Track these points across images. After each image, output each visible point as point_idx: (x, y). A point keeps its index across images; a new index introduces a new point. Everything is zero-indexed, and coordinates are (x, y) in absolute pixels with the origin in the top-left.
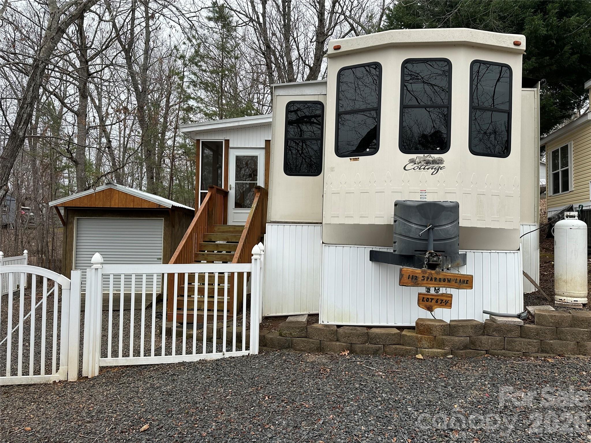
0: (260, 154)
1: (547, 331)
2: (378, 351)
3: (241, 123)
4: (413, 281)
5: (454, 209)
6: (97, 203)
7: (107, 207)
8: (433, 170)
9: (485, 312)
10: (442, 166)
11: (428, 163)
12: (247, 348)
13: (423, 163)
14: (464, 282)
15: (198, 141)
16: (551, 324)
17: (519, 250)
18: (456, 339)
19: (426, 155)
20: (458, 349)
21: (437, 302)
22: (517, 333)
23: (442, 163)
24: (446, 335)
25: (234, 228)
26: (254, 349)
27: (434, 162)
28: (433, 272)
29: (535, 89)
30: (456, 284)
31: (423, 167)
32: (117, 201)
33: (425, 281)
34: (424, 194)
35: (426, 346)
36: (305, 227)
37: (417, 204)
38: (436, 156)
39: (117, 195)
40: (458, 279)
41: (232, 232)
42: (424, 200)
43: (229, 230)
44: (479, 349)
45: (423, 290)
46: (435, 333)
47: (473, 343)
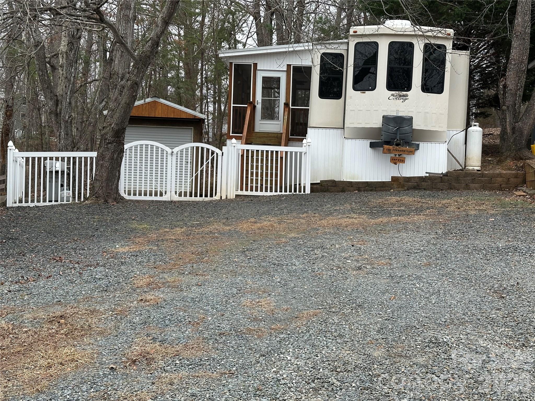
0: (282, 76)
1: (453, 179)
2: (372, 190)
3: (269, 51)
4: (389, 151)
5: (411, 119)
6: (143, 113)
7: (152, 116)
8: (403, 100)
9: (426, 173)
10: (407, 98)
11: (400, 96)
12: (304, 192)
13: (398, 96)
14: (411, 152)
15: (231, 63)
16: (455, 176)
17: (446, 142)
18: (410, 183)
19: (399, 92)
20: (411, 188)
21: (398, 160)
22: (440, 180)
23: (407, 96)
24: (406, 182)
25: (268, 135)
26: (308, 191)
27: (404, 96)
28: (397, 147)
29: (468, 51)
30: (407, 153)
31: (398, 98)
32: (160, 112)
33: (394, 151)
34: (398, 112)
35: (395, 187)
36: (332, 130)
37: (392, 117)
38: (404, 93)
39: (160, 107)
40: (408, 150)
41: (266, 137)
42: (398, 115)
43: (264, 136)
44: (421, 188)
45: (393, 155)
46: (400, 181)
47: (418, 185)
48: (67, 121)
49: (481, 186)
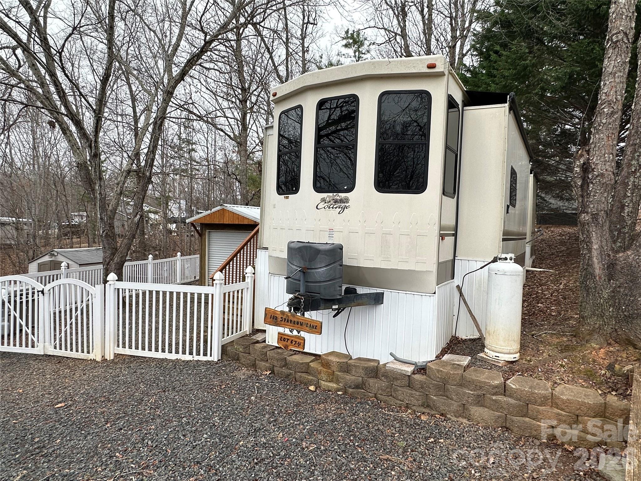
2: (289, 375)
4: (275, 321)
5: (339, 250)
6: (215, 220)
7: (221, 223)
8: (340, 209)
9: (391, 354)
10: (347, 205)
11: (336, 201)
12: (211, 356)
13: (332, 202)
14: (313, 327)
16: (438, 380)
17: (435, 293)
19: (335, 194)
20: (350, 387)
21: (292, 342)
23: (347, 202)
24: (343, 372)
27: (341, 201)
28: (289, 314)
29: (506, 105)
30: (307, 329)
31: (332, 206)
32: (227, 218)
33: (283, 322)
34: (331, 233)
35: (324, 379)
38: (343, 195)
39: (228, 214)
40: (309, 323)
44: (368, 390)
47: (363, 383)
48: (102, 236)
49: (499, 417)
